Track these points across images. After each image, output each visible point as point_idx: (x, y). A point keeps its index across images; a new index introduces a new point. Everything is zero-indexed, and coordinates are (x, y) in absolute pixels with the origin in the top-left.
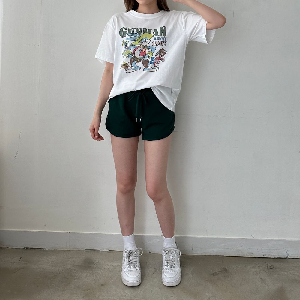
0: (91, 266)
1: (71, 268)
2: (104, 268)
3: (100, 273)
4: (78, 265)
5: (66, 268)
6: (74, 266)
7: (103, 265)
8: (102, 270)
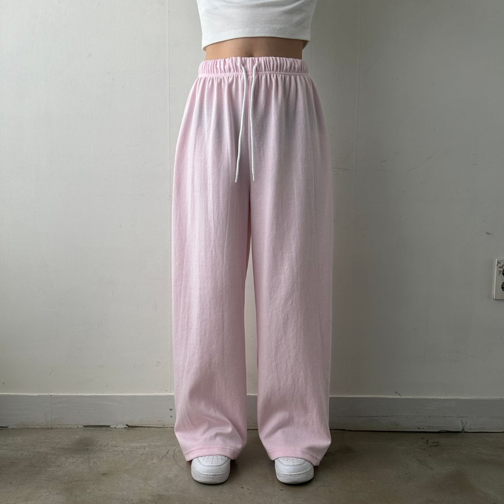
0: (88, 449)
1: (48, 452)
2: (114, 450)
3: (103, 457)
4: (63, 448)
5: (38, 452)
6: (54, 450)
7: (112, 446)
8: (108, 453)
